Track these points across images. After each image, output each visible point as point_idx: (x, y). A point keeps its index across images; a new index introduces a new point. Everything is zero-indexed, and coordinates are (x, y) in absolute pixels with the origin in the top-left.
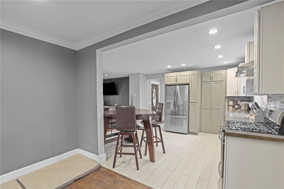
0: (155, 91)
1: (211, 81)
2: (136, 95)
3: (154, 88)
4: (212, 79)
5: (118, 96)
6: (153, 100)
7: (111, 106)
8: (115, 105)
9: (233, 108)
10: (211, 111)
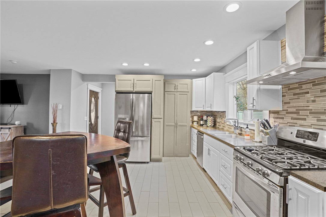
0: (94, 100)
1: (176, 91)
2: (63, 107)
3: (93, 96)
4: (177, 89)
5: (25, 106)
6: (92, 114)
7: (6, 124)
8: (17, 123)
9: (197, 124)
10: (175, 129)
